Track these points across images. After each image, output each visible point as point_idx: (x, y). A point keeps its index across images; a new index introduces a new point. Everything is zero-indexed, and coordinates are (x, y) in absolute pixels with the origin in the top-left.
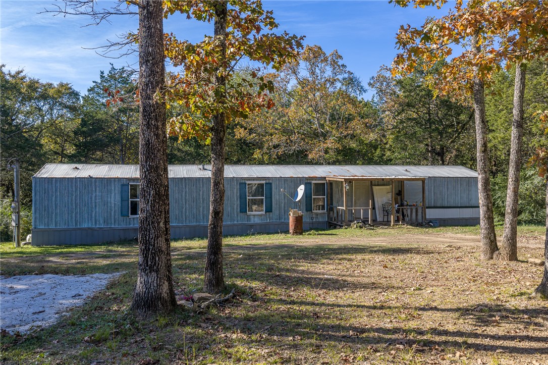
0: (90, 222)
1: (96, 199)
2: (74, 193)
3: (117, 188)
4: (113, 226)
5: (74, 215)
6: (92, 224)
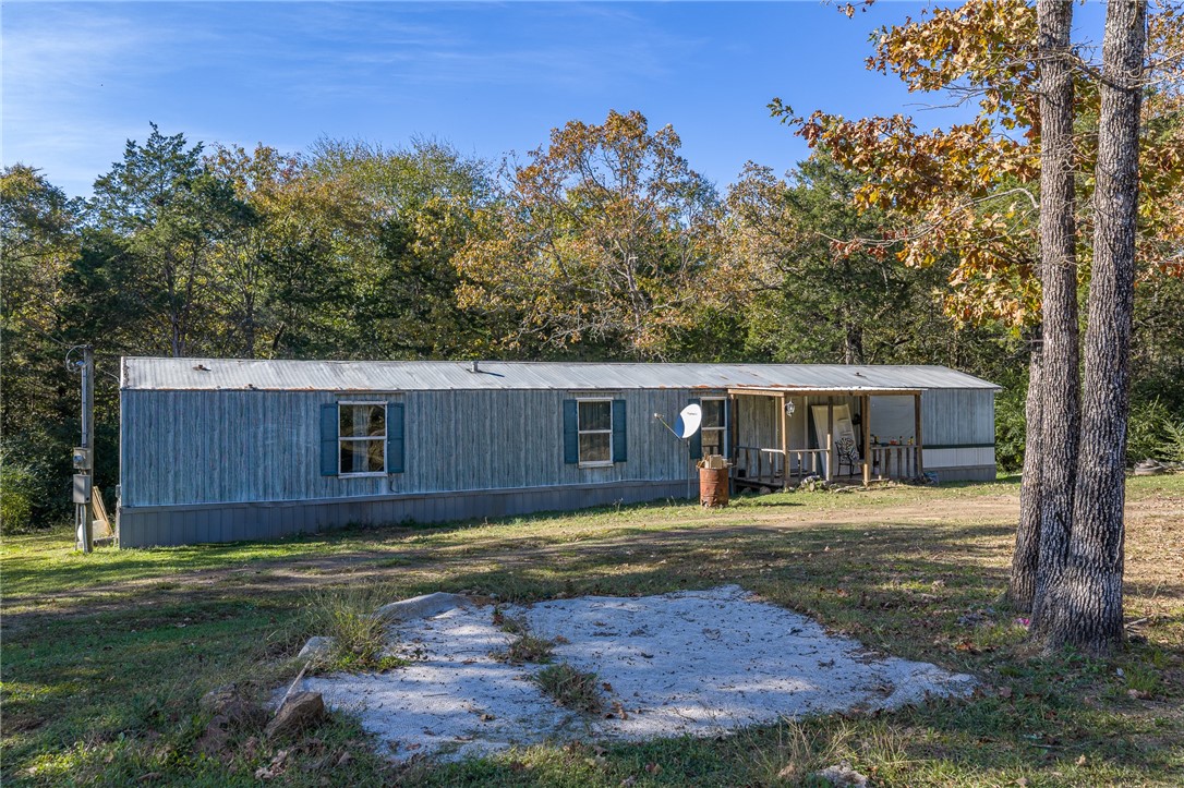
0: (252, 488)
1: (265, 439)
2: (217, 426)
3: (312, 414)
4: (303, 498)
5: (216, 475)
6: (257, 496)
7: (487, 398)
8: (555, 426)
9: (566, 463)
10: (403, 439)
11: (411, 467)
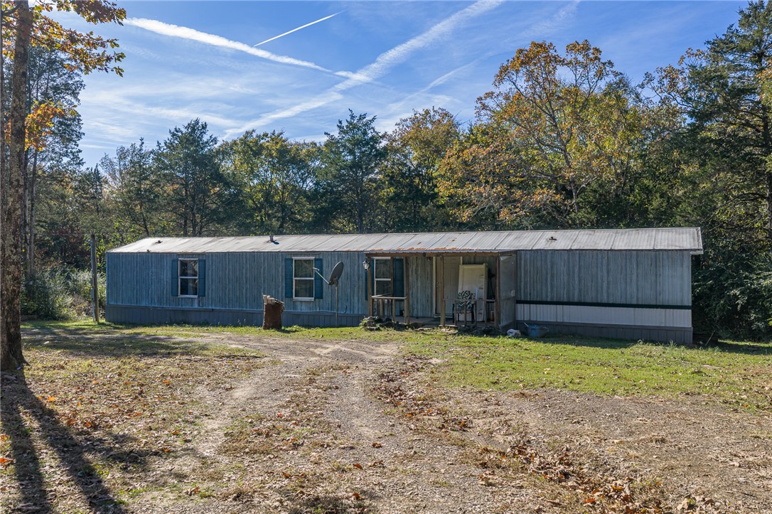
0: (147, 300)
1: (152, 276)
2: (135, 269)
3: (168, 264)
5: (135, 292)
6: (149, 303)
7: (244, 257)
8: (280, 273)
9: (286, 297)
10: (205, 279)
11: (208, 294)
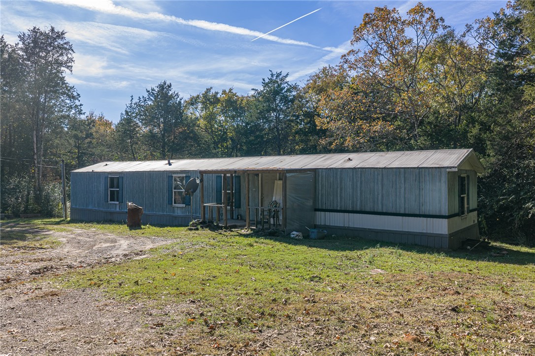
1: (94, 188)
3: (103, 180)
4: (101, 209)
5: (86, 199)
6: (93, 207)
8: (165, 187)
9: (169, 204)
10: (123, 189)
11: (124, 201)
